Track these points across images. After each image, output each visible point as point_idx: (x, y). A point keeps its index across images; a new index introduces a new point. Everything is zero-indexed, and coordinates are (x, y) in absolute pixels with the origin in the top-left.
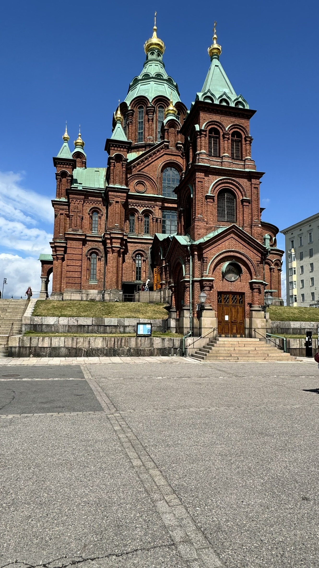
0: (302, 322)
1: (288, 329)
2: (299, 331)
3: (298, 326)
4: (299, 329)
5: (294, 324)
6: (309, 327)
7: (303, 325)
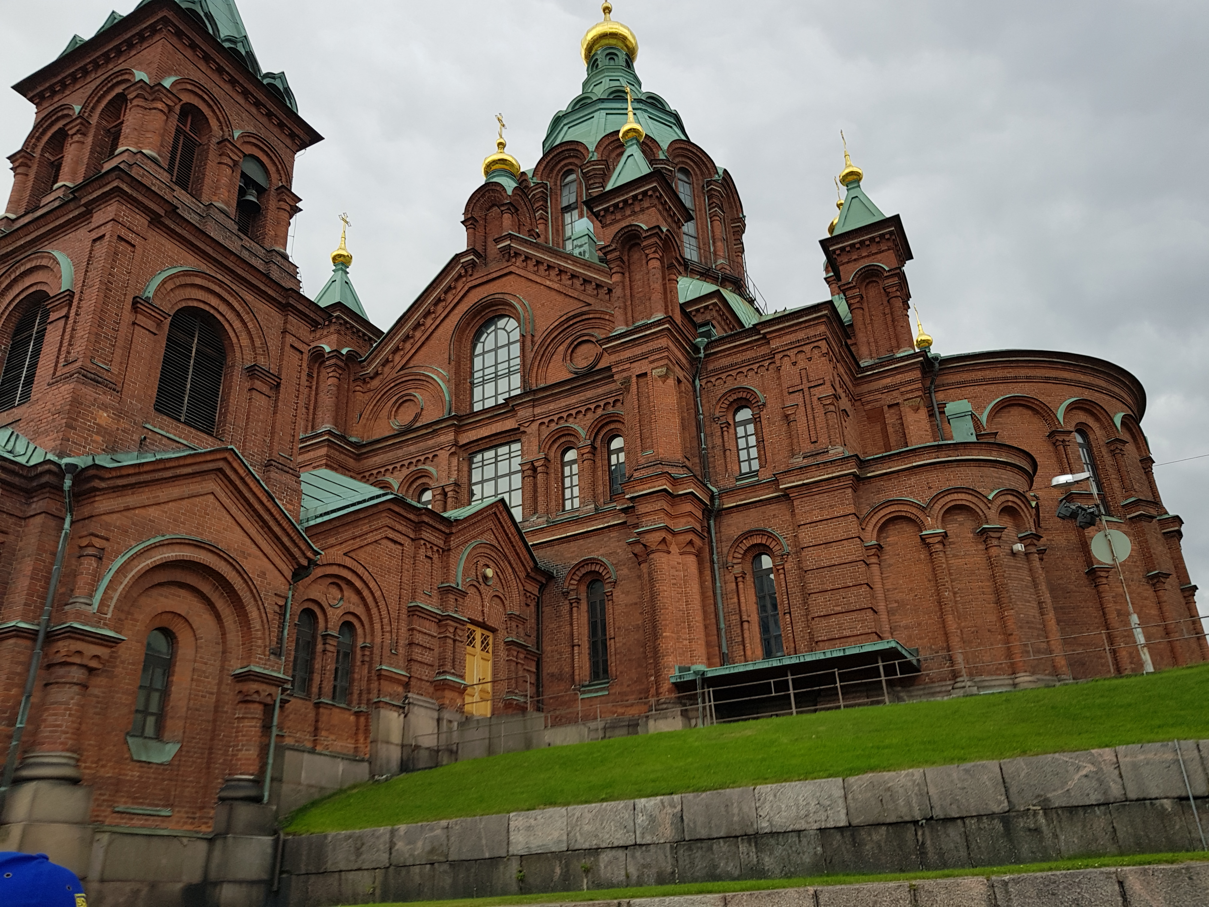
0: (578, 810)
1: (495, 861)
2: (558, 870)
3: (556, 834)
4: (557, 855)
5: (529, 828)
6: (620, 838)
7: (586, 828)
